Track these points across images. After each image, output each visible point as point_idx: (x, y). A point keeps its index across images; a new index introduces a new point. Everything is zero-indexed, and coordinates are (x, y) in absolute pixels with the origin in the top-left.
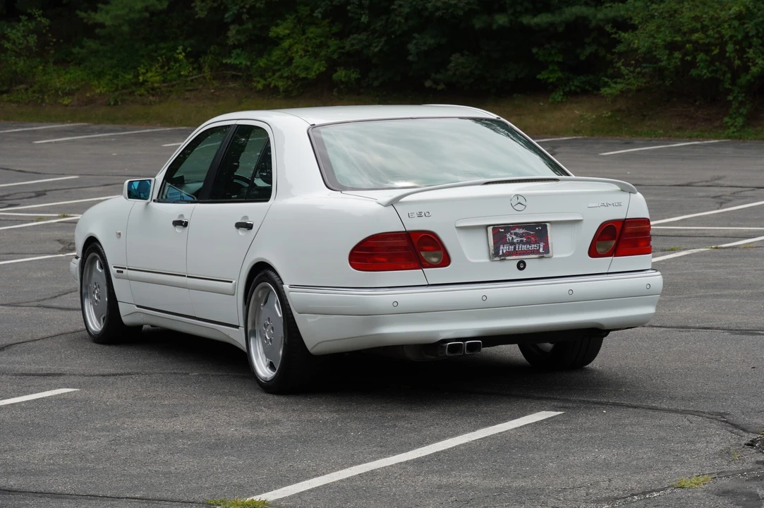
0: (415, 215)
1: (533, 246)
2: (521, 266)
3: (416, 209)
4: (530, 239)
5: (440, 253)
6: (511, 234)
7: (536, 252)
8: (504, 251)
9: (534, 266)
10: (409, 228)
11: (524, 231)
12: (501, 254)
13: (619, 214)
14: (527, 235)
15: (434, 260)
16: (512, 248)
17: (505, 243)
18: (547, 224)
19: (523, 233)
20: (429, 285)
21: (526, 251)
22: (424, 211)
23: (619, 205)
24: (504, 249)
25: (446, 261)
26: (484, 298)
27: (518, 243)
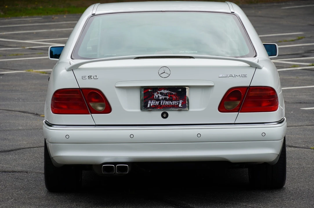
1: (174, 102)
6: (158, 93)
8: (151, 105)
11: (168, 91)
12: (149, 107)
16: (157, 103)
17: (152, 99)
19: (167, 93)
21: (168, 105)
27: (162, 100)
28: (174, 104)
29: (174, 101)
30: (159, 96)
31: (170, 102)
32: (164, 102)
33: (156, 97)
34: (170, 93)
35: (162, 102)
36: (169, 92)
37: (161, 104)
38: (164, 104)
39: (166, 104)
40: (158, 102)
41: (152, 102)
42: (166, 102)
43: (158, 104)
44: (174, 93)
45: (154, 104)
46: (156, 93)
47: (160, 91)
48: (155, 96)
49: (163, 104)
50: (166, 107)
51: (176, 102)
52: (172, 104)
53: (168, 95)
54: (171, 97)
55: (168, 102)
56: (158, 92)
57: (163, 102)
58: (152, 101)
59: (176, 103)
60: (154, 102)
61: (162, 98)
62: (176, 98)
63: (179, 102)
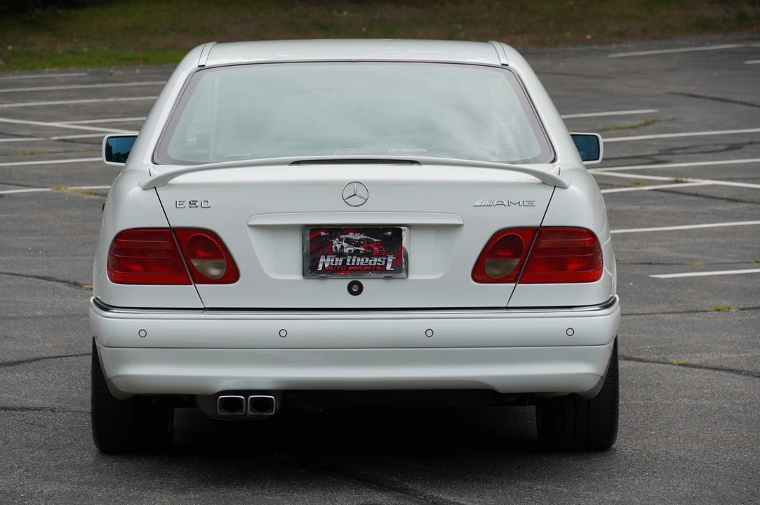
0: (186, 204)
1: (375, 260)
2: (355, 289)
3: (187, 197)
4: (372, 249)
5: (223, 262)
6: (341, 240)
7: (380, 269)
8: (327, 266)
9: (375, 290)
10: (176, 223)
11: (362, 236)
12: (320, 269)
13: (529, 218)
14: (366, 243)
15: (215, 272)
16: (339, 261)
17: (328, 251)
18: (403, 228)
19: (361, 240)
20: (205, 309)
21: (363, 267)
22: (200, 199)
23: (531, 204)
24: (325, 262)
25: (231, 274)
26: (283, 333)
27: (351, 254)
28: (374, 264)
29: (375, 256)
30: (342, 247)
31: (367, 260)
32: (354, 260)
33: (336, 248)
34: (366, 239)
35: (349, 260)
36: (366, 237)
37: (348, 264)
38: (353, 264)
39: (358, 264)
40: (341, 260)
41: (328, 260)
42: (359, 260)
43: (340, 264)
44: (375, 240)
45: (332, 264)
46: (337, 239)
47: (347, 236)
48: (333, 247)
49: (351, 263)
50: (359, 270)
51: (379, 260)
52: (370, 264)
53: (362, 245)
54: (369, 248)
55: (362, 260)
56: (342, 236)
57: (351, 260)
58: (328, 257)
59: (381, 263)
60: (333, 260)
61: (350, 251)
62: (380, 252)
63: (386, 261)
